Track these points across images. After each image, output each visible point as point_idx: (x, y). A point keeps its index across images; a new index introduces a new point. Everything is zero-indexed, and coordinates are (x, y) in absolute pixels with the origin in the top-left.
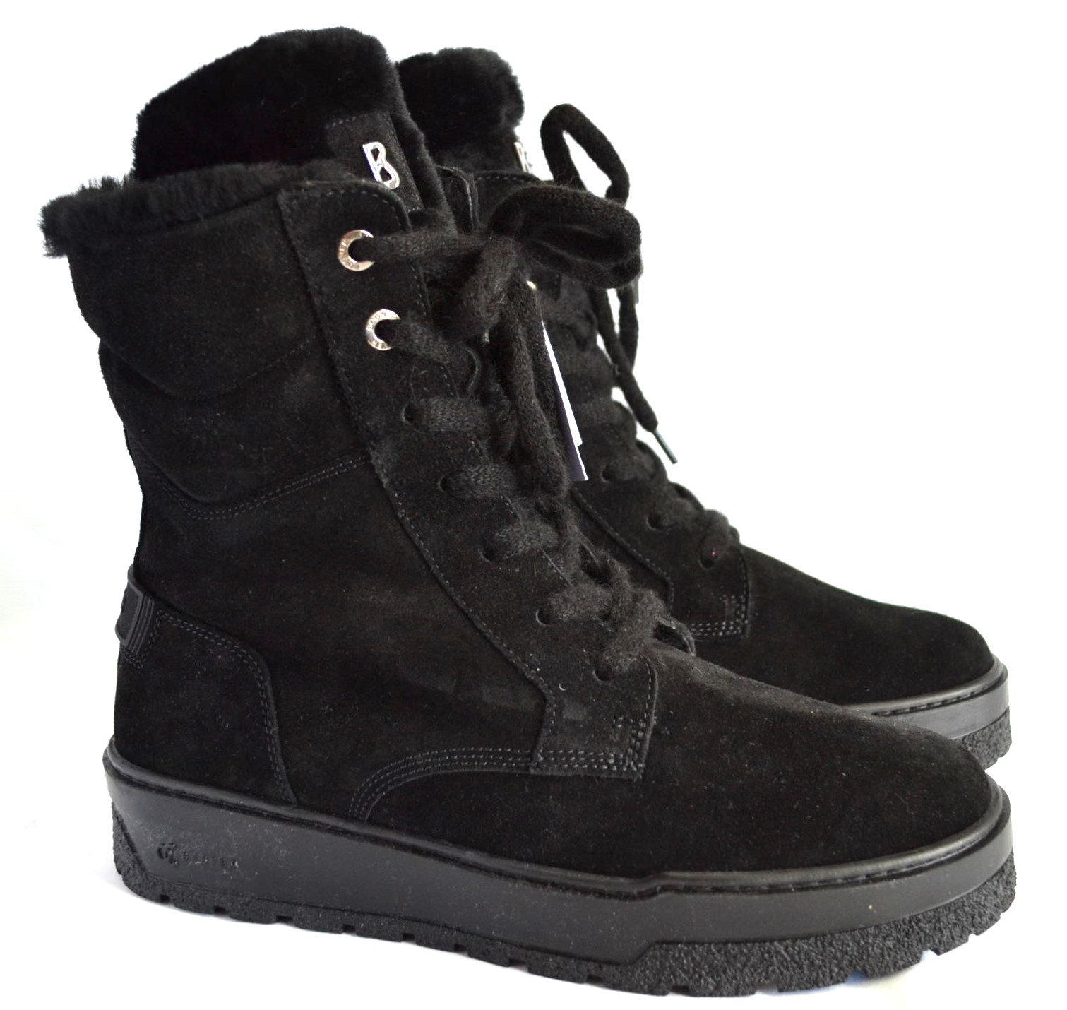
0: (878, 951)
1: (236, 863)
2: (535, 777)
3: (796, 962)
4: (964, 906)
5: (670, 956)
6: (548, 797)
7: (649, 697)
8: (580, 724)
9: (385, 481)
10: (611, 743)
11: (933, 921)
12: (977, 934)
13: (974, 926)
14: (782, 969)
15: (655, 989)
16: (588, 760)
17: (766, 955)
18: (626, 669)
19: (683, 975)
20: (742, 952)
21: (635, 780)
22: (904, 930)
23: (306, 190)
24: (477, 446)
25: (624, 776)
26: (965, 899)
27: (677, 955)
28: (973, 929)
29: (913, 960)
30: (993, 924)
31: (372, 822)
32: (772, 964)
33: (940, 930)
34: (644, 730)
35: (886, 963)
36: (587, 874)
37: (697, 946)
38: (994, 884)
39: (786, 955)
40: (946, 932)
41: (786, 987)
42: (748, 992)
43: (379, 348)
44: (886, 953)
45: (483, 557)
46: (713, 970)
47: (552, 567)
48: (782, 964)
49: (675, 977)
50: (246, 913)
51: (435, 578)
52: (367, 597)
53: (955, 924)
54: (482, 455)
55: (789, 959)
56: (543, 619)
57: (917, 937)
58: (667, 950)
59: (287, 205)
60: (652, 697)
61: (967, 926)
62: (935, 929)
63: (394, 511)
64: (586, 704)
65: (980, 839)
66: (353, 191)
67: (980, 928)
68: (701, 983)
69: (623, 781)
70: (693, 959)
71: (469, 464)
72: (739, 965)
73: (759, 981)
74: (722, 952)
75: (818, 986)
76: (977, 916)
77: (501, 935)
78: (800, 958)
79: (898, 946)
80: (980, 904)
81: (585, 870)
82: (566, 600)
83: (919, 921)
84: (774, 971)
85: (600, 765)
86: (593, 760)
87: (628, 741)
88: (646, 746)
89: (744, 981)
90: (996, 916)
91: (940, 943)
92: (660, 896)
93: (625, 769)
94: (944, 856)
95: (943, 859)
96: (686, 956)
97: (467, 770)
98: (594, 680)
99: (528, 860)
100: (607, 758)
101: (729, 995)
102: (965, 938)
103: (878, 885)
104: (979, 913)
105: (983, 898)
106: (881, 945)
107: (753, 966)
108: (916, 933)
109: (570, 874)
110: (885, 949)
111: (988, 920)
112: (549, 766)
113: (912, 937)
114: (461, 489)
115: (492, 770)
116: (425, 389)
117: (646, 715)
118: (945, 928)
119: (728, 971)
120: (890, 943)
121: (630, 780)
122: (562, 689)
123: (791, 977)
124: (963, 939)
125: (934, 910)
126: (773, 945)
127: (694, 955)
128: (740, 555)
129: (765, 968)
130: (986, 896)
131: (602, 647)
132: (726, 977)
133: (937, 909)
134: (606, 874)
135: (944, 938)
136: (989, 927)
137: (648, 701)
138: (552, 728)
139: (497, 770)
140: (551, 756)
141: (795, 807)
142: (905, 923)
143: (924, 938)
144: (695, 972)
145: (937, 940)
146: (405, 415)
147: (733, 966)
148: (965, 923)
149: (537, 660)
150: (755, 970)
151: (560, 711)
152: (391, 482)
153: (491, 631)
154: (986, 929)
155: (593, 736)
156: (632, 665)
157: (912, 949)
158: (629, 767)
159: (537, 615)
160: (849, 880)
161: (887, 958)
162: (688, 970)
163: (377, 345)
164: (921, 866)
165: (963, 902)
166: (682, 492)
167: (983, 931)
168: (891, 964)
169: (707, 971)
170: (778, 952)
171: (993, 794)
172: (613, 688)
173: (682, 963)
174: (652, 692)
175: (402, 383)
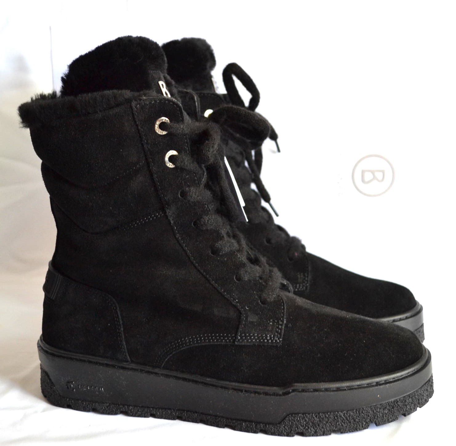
0: (381, 415)
1: (102, 389)
2: (237, 346)
3: (348, 420)
4: (415, 395)
5: (296, 420)
6: (243, 354)
7: (283, 311)
8: (255, 323)
9: (172, 222)
10: (268, 331)
11: (403, 402)
12: (420, 407)
13: (419, 404)
14: (342, 423)
15: (289, 435)
16: (259, 338)
17: (336, 418)
18: (272, 300)
19: (301, 427)
20: (326, 416)
21: (279, 346)
22: (392, 406)
23: (143, 100)
24: (208, 208)
25: (274, 345)
26: (415, 392)
27: (299, 419)
28: (419, 405)
29: (395, 418)
30: (426, 403)
31: (165, 368)
32: (338, 422)
33: (406, 405)
34: (282, 325)
35: (384, 420)
36: (260, 386)
37: (307, 415)
38: (426, 386)
39: (344, 418)
40: (408, 406)
41: (344, 431)
42: (328, 434)
43: (170, 167)
44: (384, 416)
45: (211, 254)
46: (314, 425)
47: (239, 258)
48: (342, 421)
49: (298, 429)
50: (106, 411)
51: (192, 263)
52: (163, 272)
53: (412, 403)
54: (210, 211)
55: (345, 419)
56: (237, 279)
57: (397, 409)
58: (294, 417)
59: (135, 107)
60: (284, 312)
61: (417, 404)
62: (404, 405)
63: (174, 235)
64: (257, 315)
65: (421, 367)
66: (162, 101)
67: (421, 405)
68: (308, 431)
69: (274, 346)
70: (305, 420)
71: (205, 215)
72: (325, 422)
73: (333, 429)
74: (318, 417)
75: (357, 431)
76: (420, 400)
77: (221, 415)
78: (350, 419)
79: (389, 412)
80: (421, 394)
81: (259, 385)
82: (246, 272)
83: (398, 402)
84: (339, 424)
85: (264, 340)
86: (261, 338)
87: (275, 330)
88: (283, 331)
89: (327, 429)
90: (427, 399)
91: (406, 411)
92: (292, 394)
93: (274, 341)
94: (407, 374)
95: (407, 375)
96: (302, 419)
97: (208, 344)
98: (260, 305)
99: (234, 381)
100: (266, 337)
101: (320, 435)
102: (415, 409)
103: (381, 387)
104: (421, 398)
105: (423, 392)
106: (382, 412)
107: (330, 423)
108: (396, 407)
109: (252, 386)
110: (384, 414)
111: (425, 402)
112: (243, 341)
113: (395, 408)
114: (202, 225)
115: (218, 343)
116: (188, 183)
117: (282, 319)
118: (408, 405)
119: (320, 425)
120: (386, 411)
121: (277, 346)
122: (247, 308)
123: (346, 427)
124: (415, 410)
125: (403, 397)
126: (338, 413)
127: (306, 419)
128: (305, 256)
129: (335, 423)
130: (424, 391)
131: (262, 291)
132: (319, 428)
133: (405, 396)
134: (268, 385)
135: (408, 409)
136: (425, 404)
137: (282, 313)
138: (244, 325)
139: (220, 343)
140: (243, 336)
141: (345, 355)
142: (392, 403)
143: (400, 409)
144: (306, 426)
145: (405, 410)
146: (180, 195)
147: (322, 423)
148: (416, 402)
149: (236, 297)
150: (331, 424)
151: (247, 318)
152: (175, 223)
153: (216, 285)
154: (424, 405)
155: (260, 328)
156: (274, 298)
157: (395, 414)
158: (276, 341)
159: (235, 278)
160: (369, 385)
161: (385, 417)
162: (303, 425)
163: (169, 165)
164: (398, 378)
165: (415, 393)
166: (280, 228)
167: (423, 406)
168: (386, 420)
169: (311, 425)
170: (341, 416)
171: (424, 349)
172: (267, 308)
173: (301, 422)
174: (284, 309)
175: (179, 181)
